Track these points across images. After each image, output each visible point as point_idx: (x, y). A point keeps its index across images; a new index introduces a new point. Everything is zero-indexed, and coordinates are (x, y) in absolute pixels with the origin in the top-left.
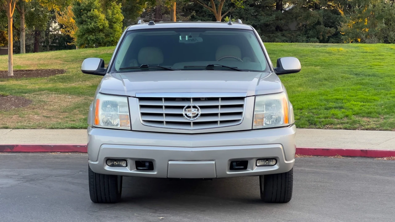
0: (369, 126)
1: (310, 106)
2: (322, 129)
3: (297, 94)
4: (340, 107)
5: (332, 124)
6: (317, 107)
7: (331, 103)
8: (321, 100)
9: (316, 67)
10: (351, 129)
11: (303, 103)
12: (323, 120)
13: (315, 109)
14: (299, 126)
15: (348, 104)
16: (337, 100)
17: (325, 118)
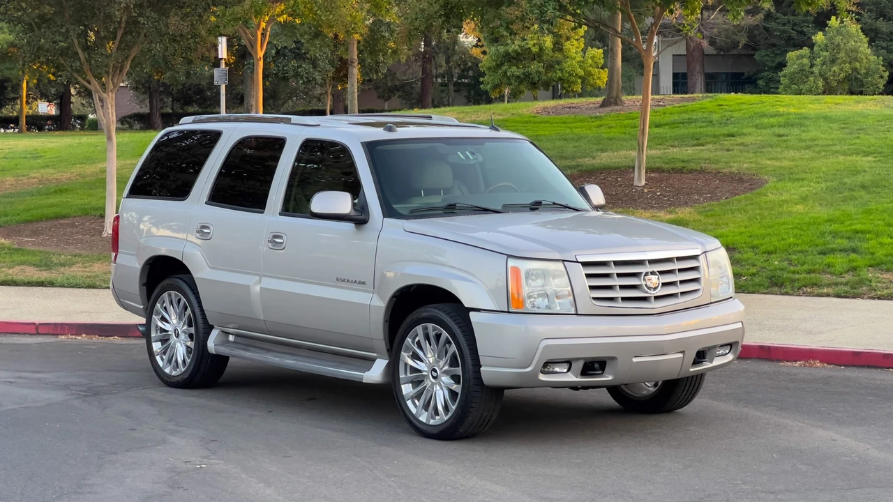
0: (885, 292)
1: (791, 246)
2: (792, 295)
3: (784, 219)
4: (853, 249)
5: (816, 284)
6: (807, 248)
7: (840, 241)
8: (823, 234)
9: (865, 159)
10: (848, 298)
11: (783, 239)
12: (804, 275)
13: (799, 252)
14: (748, 288)
15: (873, 243)
16: (857, 232)
17: (809, 272)
